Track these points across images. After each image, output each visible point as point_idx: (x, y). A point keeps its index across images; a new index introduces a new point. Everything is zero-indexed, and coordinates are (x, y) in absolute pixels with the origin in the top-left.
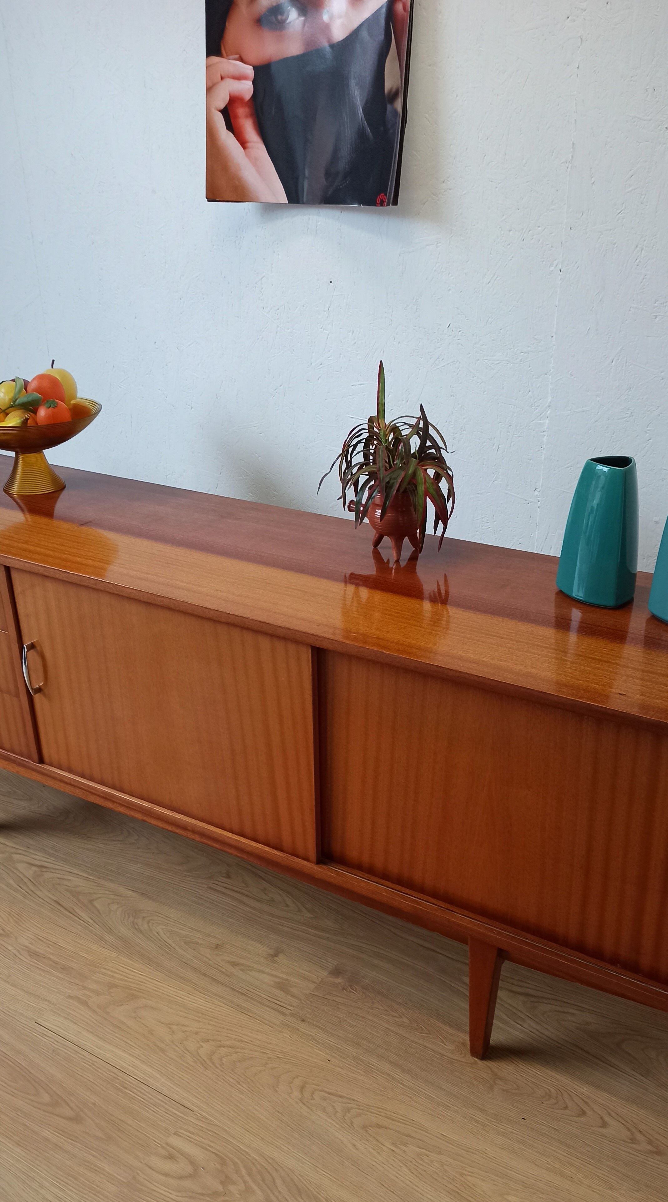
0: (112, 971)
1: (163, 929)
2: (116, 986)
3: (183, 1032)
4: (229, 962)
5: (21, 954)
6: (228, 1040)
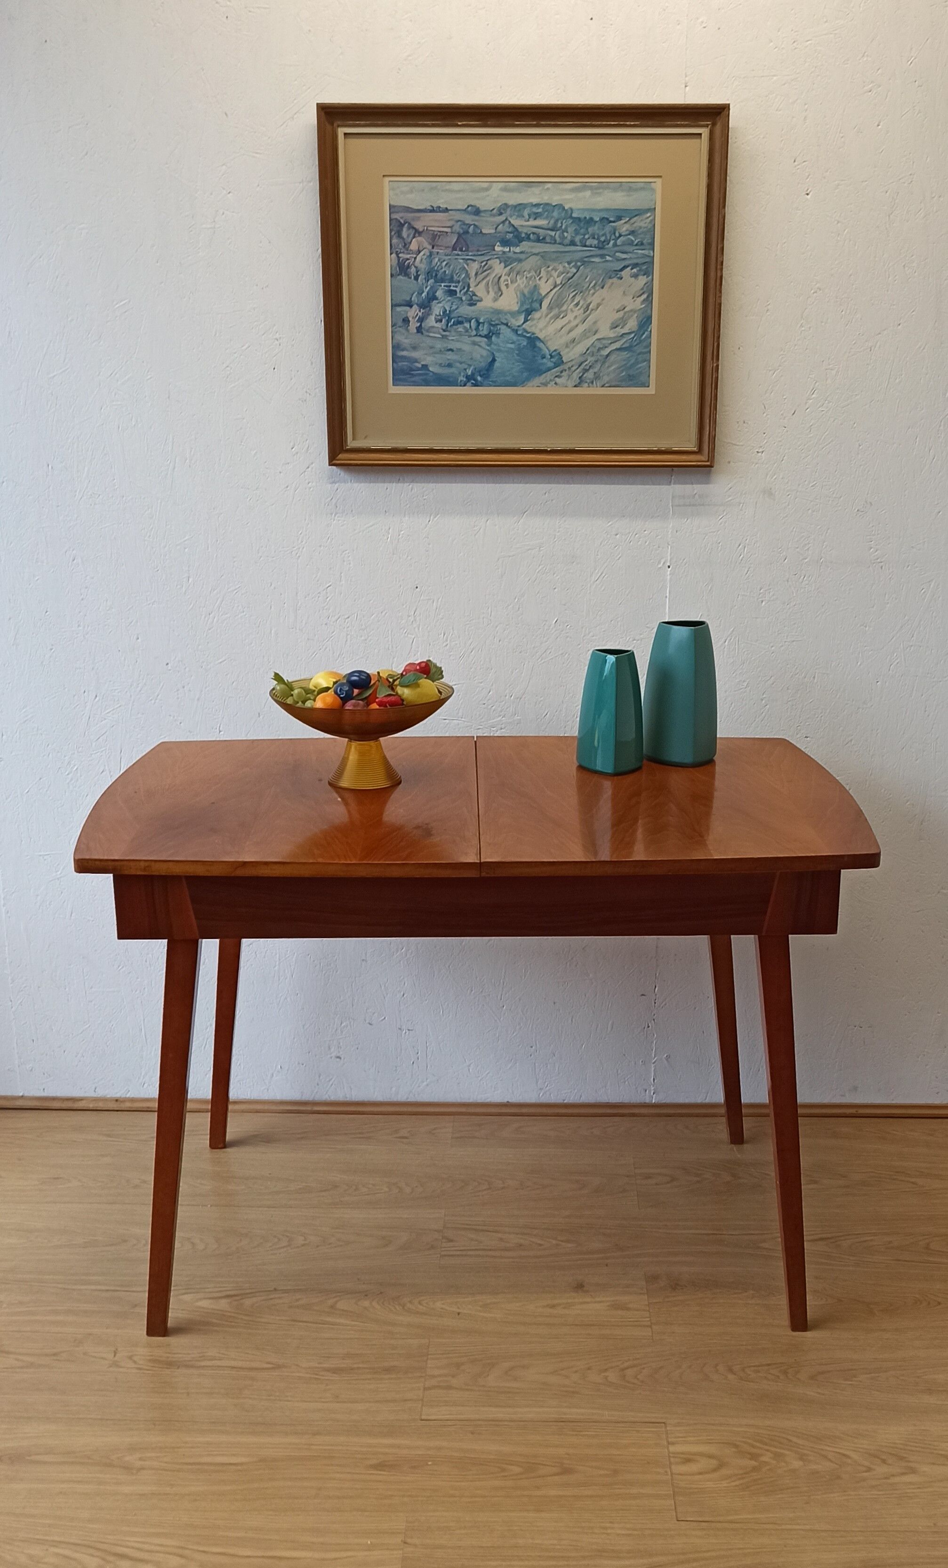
0: (441, 1354)
1: (443, 1304)
2: (463, 1364)
3: (576, 1372)
4: (544, 1307)
5: (323, 1376)
6: (623, 1363)
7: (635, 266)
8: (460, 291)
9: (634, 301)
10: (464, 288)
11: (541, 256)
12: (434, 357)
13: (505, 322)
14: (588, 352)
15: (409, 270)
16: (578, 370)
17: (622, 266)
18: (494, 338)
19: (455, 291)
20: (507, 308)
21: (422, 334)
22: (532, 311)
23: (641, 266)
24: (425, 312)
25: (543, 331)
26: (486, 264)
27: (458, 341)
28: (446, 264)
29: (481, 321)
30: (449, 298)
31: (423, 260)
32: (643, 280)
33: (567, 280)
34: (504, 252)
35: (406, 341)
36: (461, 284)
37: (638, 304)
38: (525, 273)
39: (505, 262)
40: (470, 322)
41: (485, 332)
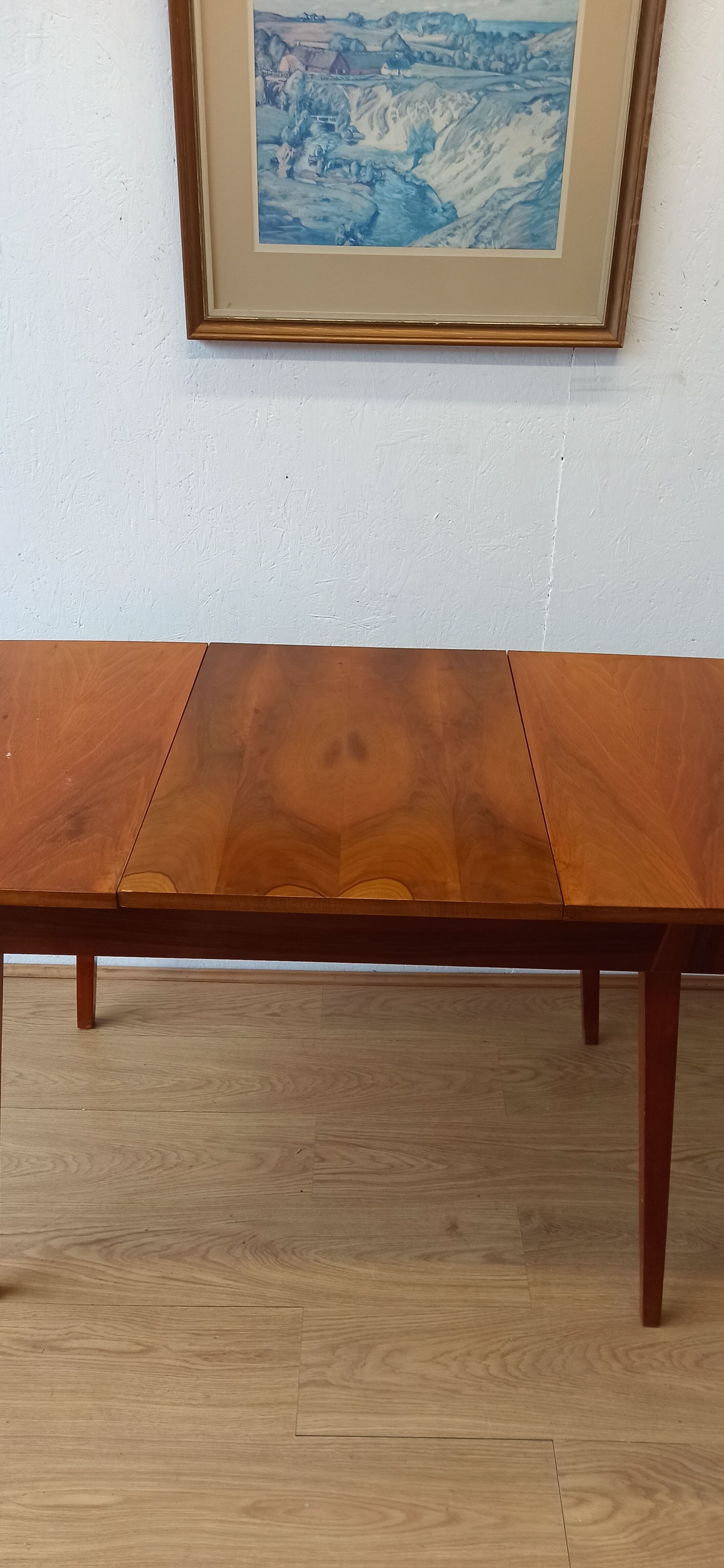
7: (548, 96)
8: (339, 126)
9: (544, 142)
10: (343, 122)
11: (437, 82)
12: (308, 208)
13: (391, 165)
14: (487, 205)
15: (278, 97)
16: (474, 228)
17: (531, 97)
18: (378, 186)
19: (333, 126)
20: (393, 149)
21: (294, 179)
22: (423, 153)
23: (553, 98)
24: (297, 152)
25: (436, 178)
26: (371, 91)
27: (335, 189)
28: (323, 91)
29: (363, 164)
30: (326, 135)
31: (295, 85)
32: (556, 115)
33: (466, 114)
34: (392, 77)
35: (274, 188)
36: (340, 115)
37: (548, 146)
38: (417, 104)
39: (393, 89)
40: (350, 166)
41: (367, 178)
